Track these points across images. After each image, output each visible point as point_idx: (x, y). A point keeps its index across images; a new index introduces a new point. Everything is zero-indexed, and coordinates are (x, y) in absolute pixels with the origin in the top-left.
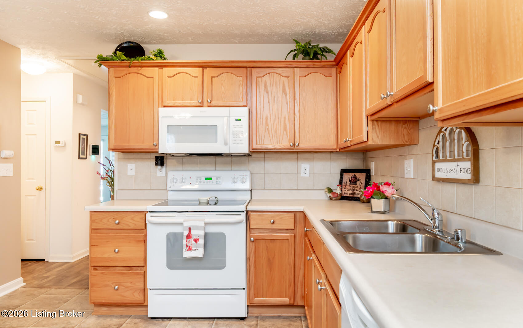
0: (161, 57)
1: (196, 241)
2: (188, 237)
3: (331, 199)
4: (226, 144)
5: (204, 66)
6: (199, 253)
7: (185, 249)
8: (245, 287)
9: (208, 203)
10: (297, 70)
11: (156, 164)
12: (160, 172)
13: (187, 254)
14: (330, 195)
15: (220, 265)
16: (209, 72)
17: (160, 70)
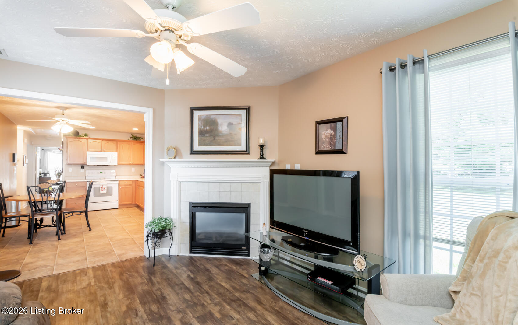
0: (87, 136)
1: (104, 188)
2: (102, 187)
3: (141, 177)
4: (110, 162)
5: (102, 140)
6: (105, 191)
7: (101, 191)
8: (118, 200)
9: (103, 179)
10: (132, 143)
11: (82, 168)
12: (82, 170)
13: (101, 192)
14: (141, 176)
15: (111, 195)
16: (104, 141)
17: (87, 140)
